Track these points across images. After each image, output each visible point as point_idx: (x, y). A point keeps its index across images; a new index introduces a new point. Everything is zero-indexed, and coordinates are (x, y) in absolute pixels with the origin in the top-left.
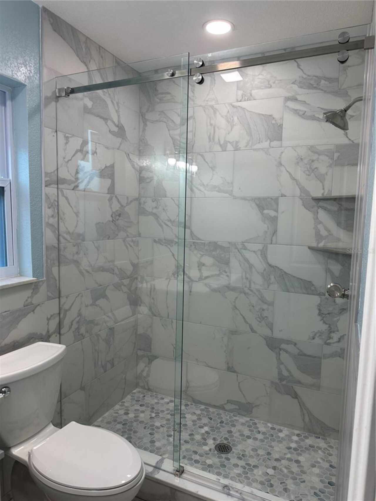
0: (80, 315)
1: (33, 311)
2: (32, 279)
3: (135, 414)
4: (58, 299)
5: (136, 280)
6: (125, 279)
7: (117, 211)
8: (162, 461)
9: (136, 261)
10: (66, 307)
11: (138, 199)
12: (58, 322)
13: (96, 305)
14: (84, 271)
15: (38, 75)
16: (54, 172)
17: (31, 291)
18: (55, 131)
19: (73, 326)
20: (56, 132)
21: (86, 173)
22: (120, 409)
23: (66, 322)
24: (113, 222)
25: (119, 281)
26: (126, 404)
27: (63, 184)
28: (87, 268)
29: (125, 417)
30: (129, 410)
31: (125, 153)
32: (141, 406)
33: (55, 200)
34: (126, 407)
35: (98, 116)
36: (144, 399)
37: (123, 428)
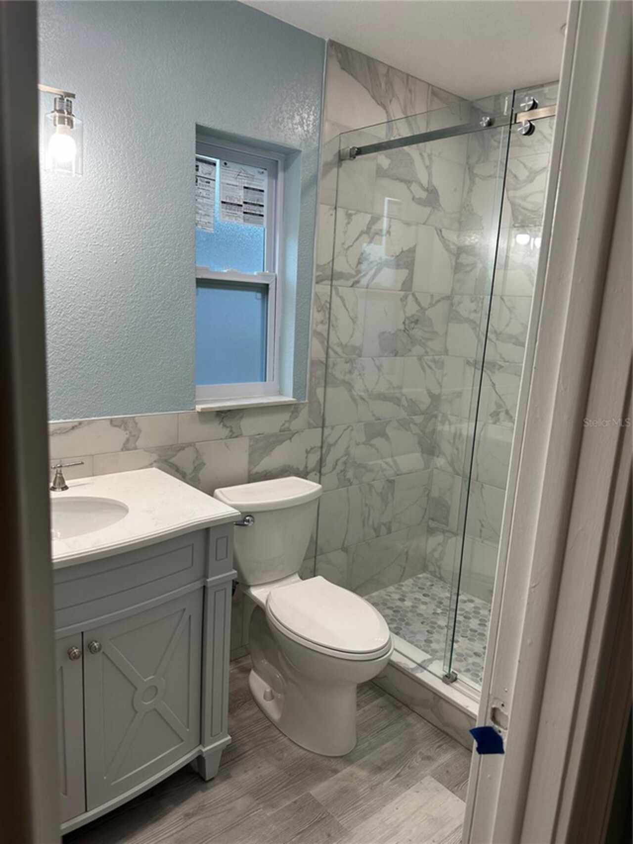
0: (347, 453)
1: (290, 439)
2: (292, 399)
3: (413, 602)
4: (320, 429)
5: (434, 419)
6: (416, 415)
7: (413, 316)
8: (430, 661)
9: (436, 391)
10: (331, 440)
11: (449, 298)
12: (319, 457)
13: (371, 445)
14: (357, 398)
15: (318, 134)
16: (329, 263)
17: (290, 414)
18: (334, 207)
19: (337, 467)
20: (336, 208)
21: (372, 262)
22: (394, 592)
23: (330, 460)
24: (404, 331)
25: (408, 417)
26: (404, 589)
27: (339, 279)
28: (362, 394)
29: (399, 603)
30: (405, 596)
31: (436, 229)
32: (424, 595)
33: (326, 301)
34: (403, 592)
35: (397, 179)
36: (431, 588)
37: (393, 615)
